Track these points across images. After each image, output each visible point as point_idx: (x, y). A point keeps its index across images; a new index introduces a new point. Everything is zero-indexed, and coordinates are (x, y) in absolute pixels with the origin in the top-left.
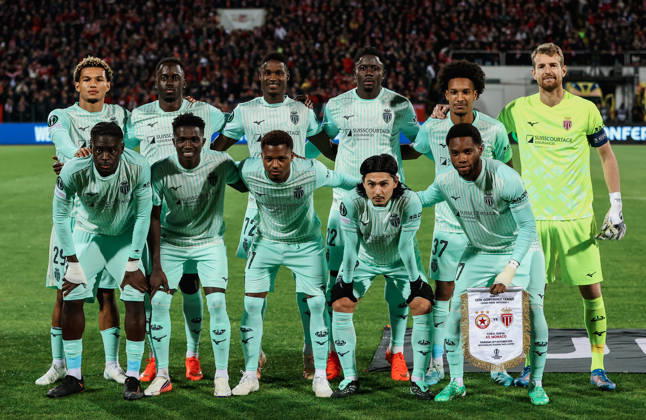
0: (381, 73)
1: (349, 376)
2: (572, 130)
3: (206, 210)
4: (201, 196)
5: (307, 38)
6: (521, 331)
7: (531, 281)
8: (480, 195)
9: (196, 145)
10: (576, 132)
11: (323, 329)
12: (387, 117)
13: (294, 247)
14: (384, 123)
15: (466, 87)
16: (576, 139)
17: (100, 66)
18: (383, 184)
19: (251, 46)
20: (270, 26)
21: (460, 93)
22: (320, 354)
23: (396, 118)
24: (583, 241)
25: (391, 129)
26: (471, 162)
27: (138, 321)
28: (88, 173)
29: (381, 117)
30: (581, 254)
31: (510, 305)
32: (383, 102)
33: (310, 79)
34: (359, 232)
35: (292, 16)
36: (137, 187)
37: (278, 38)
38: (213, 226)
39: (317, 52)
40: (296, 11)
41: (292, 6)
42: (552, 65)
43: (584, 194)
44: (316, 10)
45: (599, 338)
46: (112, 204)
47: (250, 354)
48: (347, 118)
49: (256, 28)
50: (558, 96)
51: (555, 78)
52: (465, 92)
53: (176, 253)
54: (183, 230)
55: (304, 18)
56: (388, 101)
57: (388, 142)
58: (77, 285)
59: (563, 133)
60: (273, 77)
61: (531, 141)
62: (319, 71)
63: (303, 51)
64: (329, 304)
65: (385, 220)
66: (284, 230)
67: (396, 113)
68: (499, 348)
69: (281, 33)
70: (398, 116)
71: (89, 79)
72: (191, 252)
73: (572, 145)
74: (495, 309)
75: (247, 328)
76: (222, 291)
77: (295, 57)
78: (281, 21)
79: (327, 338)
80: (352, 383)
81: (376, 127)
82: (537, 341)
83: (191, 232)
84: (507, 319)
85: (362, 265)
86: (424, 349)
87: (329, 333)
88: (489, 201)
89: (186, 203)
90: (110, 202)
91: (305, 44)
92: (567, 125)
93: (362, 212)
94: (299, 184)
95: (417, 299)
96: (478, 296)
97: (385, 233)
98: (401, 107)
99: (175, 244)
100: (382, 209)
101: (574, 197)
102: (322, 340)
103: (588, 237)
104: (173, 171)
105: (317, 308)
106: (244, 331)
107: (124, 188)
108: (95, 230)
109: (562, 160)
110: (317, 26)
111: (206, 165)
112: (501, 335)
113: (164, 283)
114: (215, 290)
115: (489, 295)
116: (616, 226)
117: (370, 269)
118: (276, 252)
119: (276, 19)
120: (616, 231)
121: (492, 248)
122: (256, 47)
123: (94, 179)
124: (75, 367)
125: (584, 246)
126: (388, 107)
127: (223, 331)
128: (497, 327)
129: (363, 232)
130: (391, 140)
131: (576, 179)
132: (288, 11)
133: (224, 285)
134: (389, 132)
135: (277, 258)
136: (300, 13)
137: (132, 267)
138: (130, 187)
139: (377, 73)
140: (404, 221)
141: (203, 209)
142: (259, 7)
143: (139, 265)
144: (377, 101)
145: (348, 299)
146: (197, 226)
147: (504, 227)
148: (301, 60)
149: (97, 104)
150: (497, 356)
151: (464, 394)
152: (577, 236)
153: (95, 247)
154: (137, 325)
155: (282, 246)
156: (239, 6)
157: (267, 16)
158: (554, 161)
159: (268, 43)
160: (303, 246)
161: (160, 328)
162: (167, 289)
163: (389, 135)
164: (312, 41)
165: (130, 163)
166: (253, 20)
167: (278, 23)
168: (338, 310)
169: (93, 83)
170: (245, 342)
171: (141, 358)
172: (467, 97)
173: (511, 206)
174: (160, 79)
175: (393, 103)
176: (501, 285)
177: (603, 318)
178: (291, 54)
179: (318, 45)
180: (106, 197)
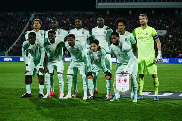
0: (103, 22)
1: (92, 95)
2: (148, 35)
3: (57, 54)
4: (56, 50)
5: (177, 38)
6: (129, 83)
7: (133, 71)
8: (119, 50)
9: (53, 37)
10: (149, 36)
11: (86, 83)
12: (105, 32)
13: (79, 63)
14: (104, 34)
15: (122, 24)
16: (150, 37)
17: (38, 21)
18: (94, 46)
19: (163, 39)
20: (168, 35)
21: (120, 26)
22: (85, 89)
23: (107, 33)
24: (151, 63)
25: (106, 35)
26: (116, 41)
27: (42, 80)
28: (28, 44)
29: (103, 32)
30: (151, 66)
31: (126, 77)
32: (104, 29)
33: (177, 48)
34: (91, 59)
35: (173, 32)
36: (40, 48)
37: (170, 38)
38: (59, 58)
39: (179, 41)
40: (175, 31)
41: (174, 29)
42: (143, 19)
43: (152, 51)
44: (180, 31)
45: (156, 88)
46: (35, 52)
47: (69, 89)
48: (95, 33)
49: (164, 35)
50: (145, 27)
51: (144, 22)
52: (121, 26)
53: (51, 64)
54: (53, 59)
55: (177, 32)
56: (105, 29)
57: (105, 39)
58: (28, 71)
59: (146, 36)
60: (77, 23)
61: (139, 38)
62: (179, 46)
63: (176, 41)
64: (87, 77)
65: (97, 56)
66: (76, 59)
67: (107, 32)
68: (123, 88)
69: (170, 36)
70: (108, 32)
71: (35, 24)
72: (55, 64)
73: (148, 39)
74: (123, 78)
75: (68, 83)
76: (61, 73)
77: (174, 42)
78: (170, 33)
79: (86, 85)
80: (92, 97)
81: (102, 35)
82: (134, 86)
83: (55, 59)
84: (125, 81)
85: (95, 68)
86: (109, 89)
87: (87, 84)
88: (121, 51)
89: (52, 52)
90: (34, 51)
91: (176, 39)
92: (147, 34)
93: (91, 54)
94: (78, 47)
95: (107, 76)
96: (118, 74)
97: (97, 59)
98: (108, 30)
99: (51, 62)
100: (96, 53)
101: (149, 52)
102: (85, 86)
103: (153, 62)
104: (49, 44)
105: (84, 78)
106: (67, 83)
107: (37, 48)
108: (33, 59)
109: (146, 43)
110: (180, 35)
111: (56, 43)
112: (124, 84)
113: (48, 71)
114: (59, 73)
115: (121, 74)
116: (159, 59)
117: (97, 69)
118: (75, 64)
119: (169, 33)
120: (159, 61)
121: (124, 63)
122: (164, 40)
123: (30, 46)
124: (29, 91)
125: (152, 64)
126: (105, 30)
127: (61, 83)
128: (123, 82)
129: (92, 59)
130: (106, 38)
131: (149, 48)
132: (172, 31)
133: (62, 72)
134: (105, 36)
135: (75, 66)
136: (176, 31)
137: (41, 67)
138: (39, 48)
139: (102, 22)
140: (101, 56)
141: (56, 54)
142: (165, 30)
143: (42, 67)
144: (103, 29)
145: (91, 76)
146: (56, 57)
147: (126, 58)
148: (175, 43)
149: (37, 30)
150: (123, 90)
151: (119, 100)
152: (150, 62)
153: (33, 62)
154: (42, 81)
155: (76, 63)
156: (160, 30)
157: (167, 32)
158: (144, 43)
159: (167, 39)
160: (81, 63)
161: (47, 82)
162: (48, 73)
163: (105, 37)
164: (178, 38)
165: (38, 42)
166: (164, 33)
167: (170, 34)
168: (89, 79)
169: (36, 25)
170: (67, 86)
171: (43, 89)
172: (122, 27)
173: (127, 52)
174: (52, 24)
175: (107, 29)
176: (123, 72)
177: (157, 83)
178: (172, 42)
179: (179, 39)
180: (33, 50)
